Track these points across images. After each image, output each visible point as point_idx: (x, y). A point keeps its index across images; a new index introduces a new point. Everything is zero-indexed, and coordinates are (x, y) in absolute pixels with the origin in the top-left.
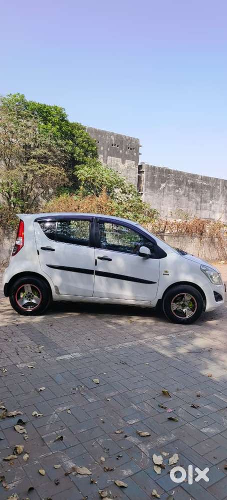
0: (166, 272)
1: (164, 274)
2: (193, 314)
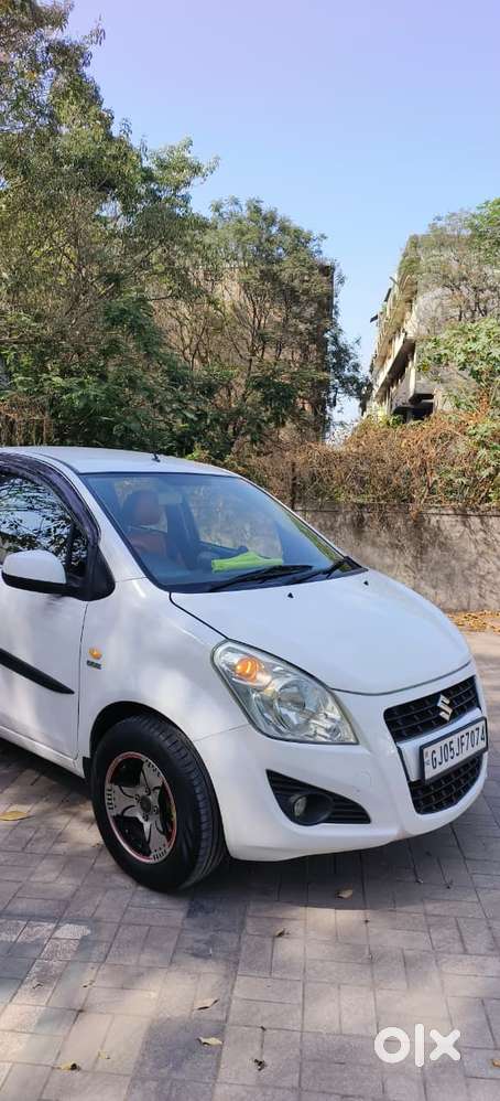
1: (90, 665)
2: (168, 850)
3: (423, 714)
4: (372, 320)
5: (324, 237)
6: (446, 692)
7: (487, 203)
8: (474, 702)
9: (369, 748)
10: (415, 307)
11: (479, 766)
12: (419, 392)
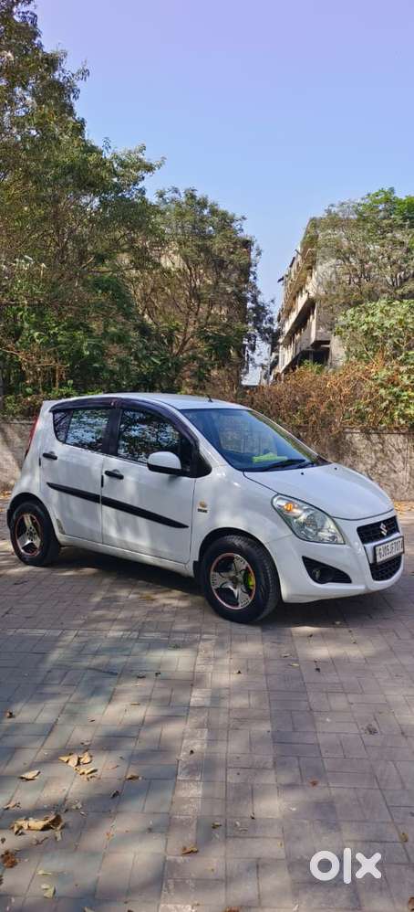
0: (204, 506)
1: (200, 510)
2: (250, 601)
3: (374, 532)
4: (280, 281)
5: (244, 218)
6: (384, 522)
7: (369, 195)
8: (396, 530)
9: (350, 545)
10: (315, 274)
11: (400, 561)
12: (318, 339)
